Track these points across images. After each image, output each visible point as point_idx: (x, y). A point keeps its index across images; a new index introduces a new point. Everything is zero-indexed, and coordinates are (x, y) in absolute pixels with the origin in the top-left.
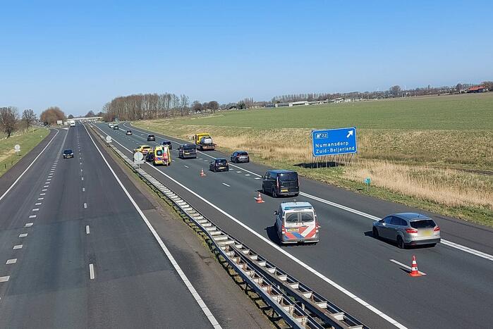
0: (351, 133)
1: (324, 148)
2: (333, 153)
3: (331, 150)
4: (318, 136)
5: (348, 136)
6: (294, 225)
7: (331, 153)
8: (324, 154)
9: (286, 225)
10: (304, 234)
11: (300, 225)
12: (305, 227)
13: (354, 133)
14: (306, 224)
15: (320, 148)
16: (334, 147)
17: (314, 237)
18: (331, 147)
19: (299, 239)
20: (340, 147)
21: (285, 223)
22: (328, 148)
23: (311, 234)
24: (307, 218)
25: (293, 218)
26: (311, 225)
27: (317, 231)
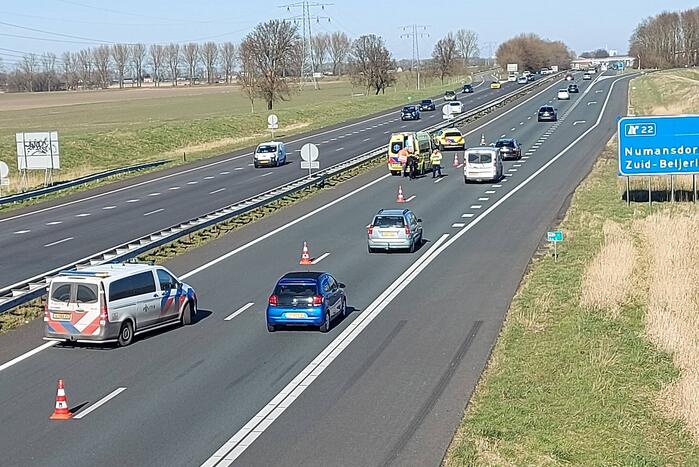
1: (645, 158)
2: (667, 170)
3: (663, 164)
4: (633, 130)
6: (63, 306)
7: (664, 171)
9: (52, 304)
10: (81, 326)
11: (73, 307)
12: (83, 313)
14: (84, 306)
16: (669, 158)
17: (97, 333)
19: (69, 335)
20: (685, 157)
21: (50, 301)
22: (655, 159)
23: (91, 328)
24: (86, 295)
25: (62, 293)
26: (93, 310)
27: (103, 323)
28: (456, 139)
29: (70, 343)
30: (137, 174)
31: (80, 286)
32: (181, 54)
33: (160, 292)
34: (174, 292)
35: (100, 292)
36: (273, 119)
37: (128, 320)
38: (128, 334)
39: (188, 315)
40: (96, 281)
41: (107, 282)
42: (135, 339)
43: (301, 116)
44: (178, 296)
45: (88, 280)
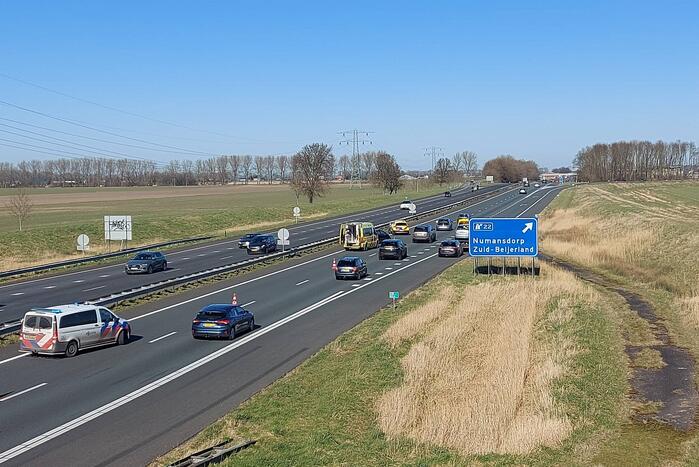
0: (529, 226)
1: (486, 245)
2: (500, 253)
3: (497, 249)
4: (478, 227)
5: (524, 231)
6: (31, 330)
7: (498, 254)
8: (486, 253)
9: (25, 329)
10: (41, 343)
11: (37, 331)
12: (43, 335)
13: (534, 227)
14: (43, 331)
15: (479, 245)
16: (501, 246)
17: (50, 348)
18: (497, 245)
19: (34, 348)
20: (511, 246)
21: (24, 327)
22: (493, 246)
23: (47, 345)
24: (45, 323)
25: (31, 323)
26: (49, 333)
27: (54, 342)
28: (404, 227)
29: (35, 354)
30: (188, 244)
31: (42, 318)
32: (275, 163)
33: (100, 323)
34: (111, 323)
35: (54, 322)
36: (297, 210)
37: (73, 342)
38: (73, 349)
39: (122, 339)
40: (52, 315)
41: (59, 316)
42: (78, 353)
43: (324, 208)
44: (114, 326)
45: (47, 314)
